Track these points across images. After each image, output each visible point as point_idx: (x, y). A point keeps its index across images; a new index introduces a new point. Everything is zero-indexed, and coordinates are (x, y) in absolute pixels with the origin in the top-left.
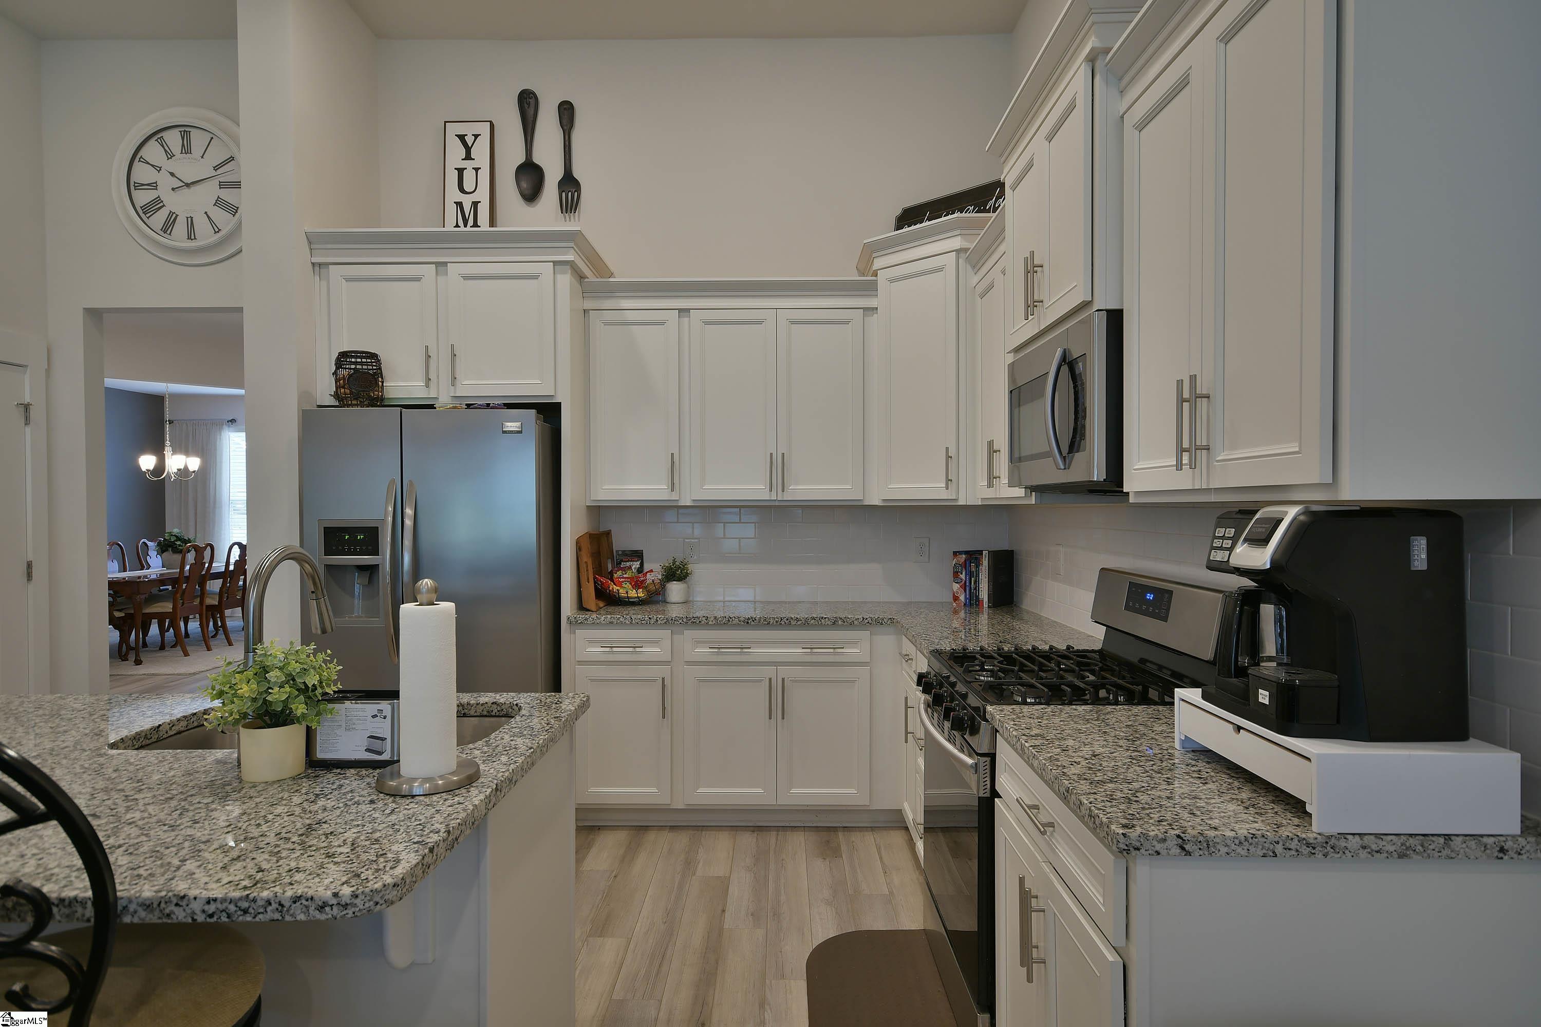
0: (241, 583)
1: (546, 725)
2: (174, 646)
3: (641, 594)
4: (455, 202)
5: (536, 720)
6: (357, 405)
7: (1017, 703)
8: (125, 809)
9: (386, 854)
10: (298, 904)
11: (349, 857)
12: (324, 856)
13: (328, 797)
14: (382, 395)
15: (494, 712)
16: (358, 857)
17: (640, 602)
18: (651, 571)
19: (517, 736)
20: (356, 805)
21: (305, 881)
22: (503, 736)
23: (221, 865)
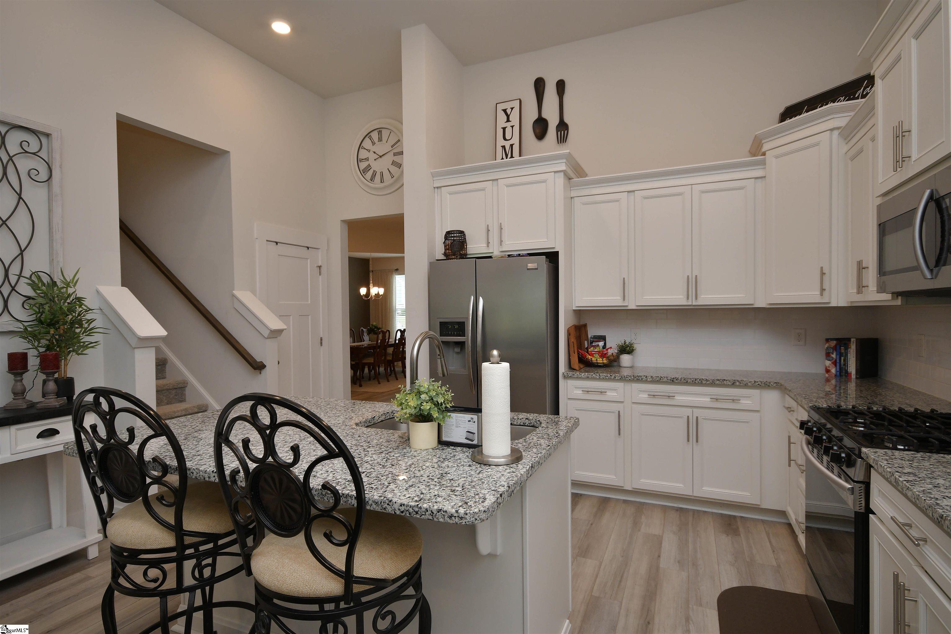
0: (401, 349)
1: (556, 434)
2: (374, 379)
3: (605, 361)
4: (501, 146)
5: (550, 430)
6: (454, 258)
7: (888, 448)
8: (364, 455)
9: (478, 494)
10: (440, 513)
11: (461, 493)
12: (450, 491)
13: (449, 460)
14: (466, 252)
15: (527, 424)
16: (466, 493)
17: (605, 366)
18: (611, 348)
19: (541, 438)
20: (462, 467)
21: (442, 502)
22: (533, 438)
23: (405, 488)
